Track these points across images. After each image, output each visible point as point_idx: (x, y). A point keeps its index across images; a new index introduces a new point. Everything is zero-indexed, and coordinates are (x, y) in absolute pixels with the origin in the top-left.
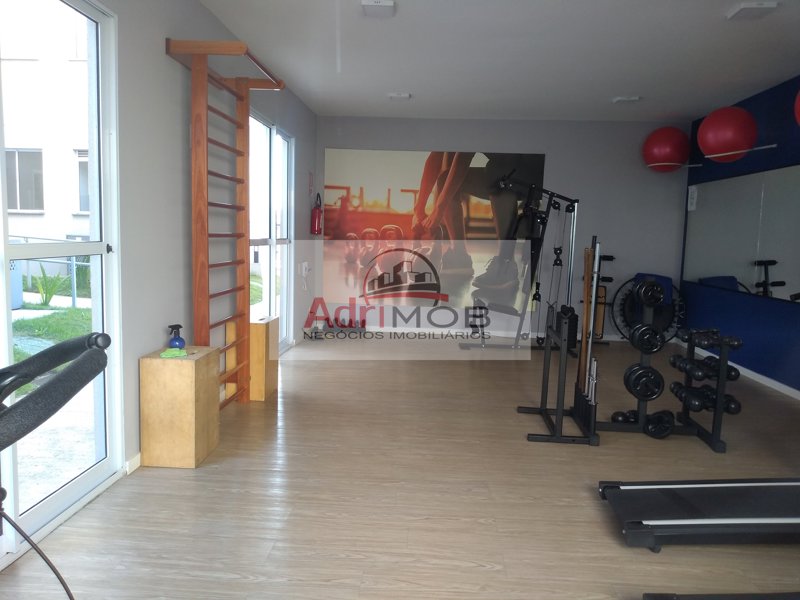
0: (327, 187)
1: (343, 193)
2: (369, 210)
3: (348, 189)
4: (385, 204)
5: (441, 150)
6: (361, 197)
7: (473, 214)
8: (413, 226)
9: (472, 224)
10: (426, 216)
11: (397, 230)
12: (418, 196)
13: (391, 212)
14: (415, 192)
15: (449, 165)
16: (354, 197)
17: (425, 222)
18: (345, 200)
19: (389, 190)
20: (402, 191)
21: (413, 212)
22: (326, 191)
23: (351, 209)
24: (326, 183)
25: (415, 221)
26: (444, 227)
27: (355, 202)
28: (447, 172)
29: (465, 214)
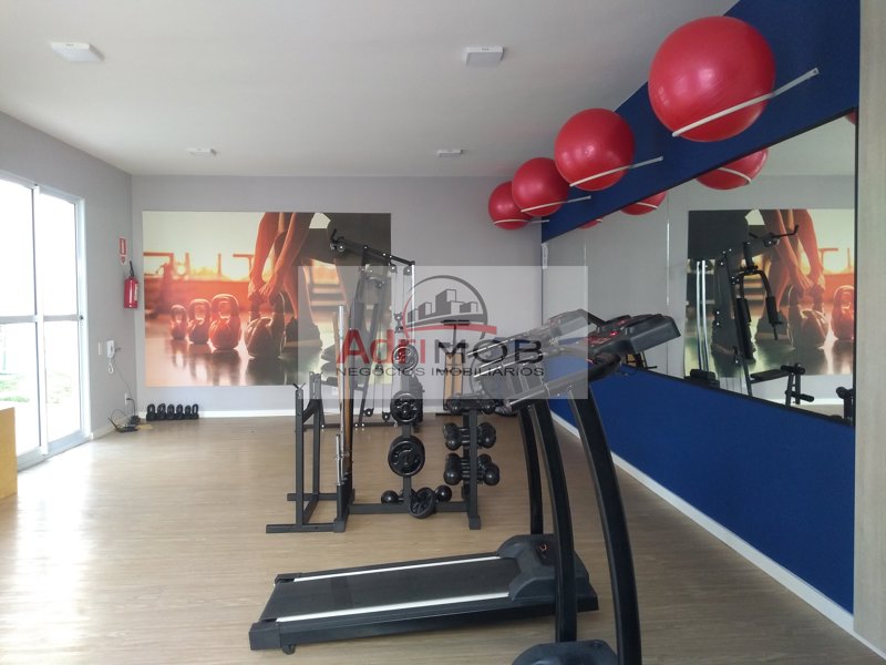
0: (146, 254)
1: (166, 260)
2: (196, 278)
3: (171, 255)
4: (215, 270)
5: (276, 211)
6: (187, 264)
7: (316, 280)
8: (250, 294)
9: (317, 291)
10: (263, 283)
11: (232, 300)
12: (253, 261)
13: (222, 279)
14: (249, 257)
15: (286, 226)
16: (179, 264)
17: (262, 290)
18: (168, 268)
19: (220, 256)
20: (235, 256)
21: (248, 279)
22: (146, 258)
23: (175, 278)
24: (146, 250)
25: (251, 289)
26: (285, 295)
27: (181, 270)
28: (285, 233)
29: (308, 280)
